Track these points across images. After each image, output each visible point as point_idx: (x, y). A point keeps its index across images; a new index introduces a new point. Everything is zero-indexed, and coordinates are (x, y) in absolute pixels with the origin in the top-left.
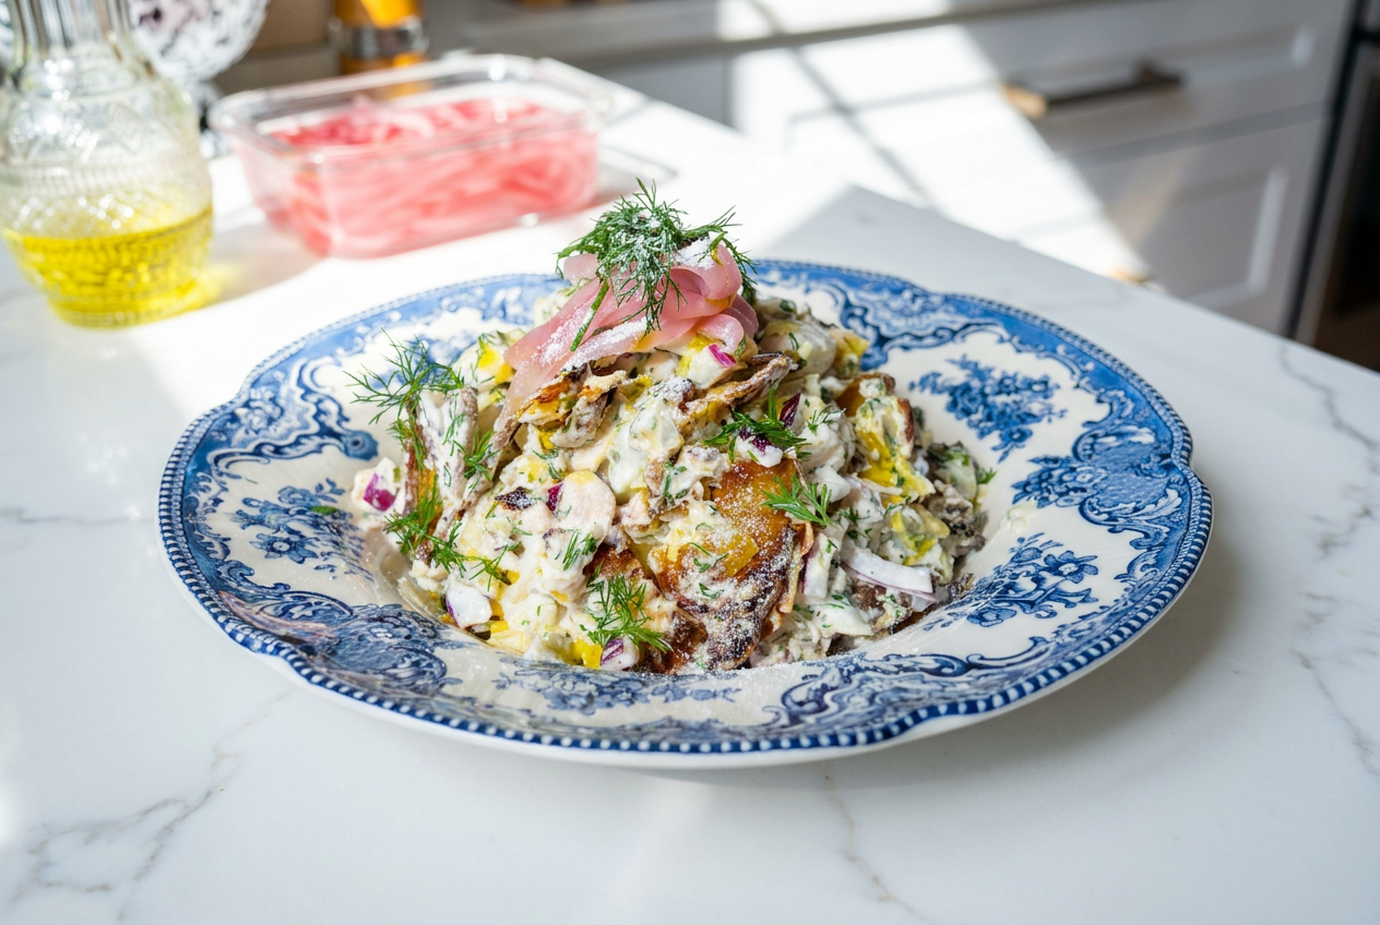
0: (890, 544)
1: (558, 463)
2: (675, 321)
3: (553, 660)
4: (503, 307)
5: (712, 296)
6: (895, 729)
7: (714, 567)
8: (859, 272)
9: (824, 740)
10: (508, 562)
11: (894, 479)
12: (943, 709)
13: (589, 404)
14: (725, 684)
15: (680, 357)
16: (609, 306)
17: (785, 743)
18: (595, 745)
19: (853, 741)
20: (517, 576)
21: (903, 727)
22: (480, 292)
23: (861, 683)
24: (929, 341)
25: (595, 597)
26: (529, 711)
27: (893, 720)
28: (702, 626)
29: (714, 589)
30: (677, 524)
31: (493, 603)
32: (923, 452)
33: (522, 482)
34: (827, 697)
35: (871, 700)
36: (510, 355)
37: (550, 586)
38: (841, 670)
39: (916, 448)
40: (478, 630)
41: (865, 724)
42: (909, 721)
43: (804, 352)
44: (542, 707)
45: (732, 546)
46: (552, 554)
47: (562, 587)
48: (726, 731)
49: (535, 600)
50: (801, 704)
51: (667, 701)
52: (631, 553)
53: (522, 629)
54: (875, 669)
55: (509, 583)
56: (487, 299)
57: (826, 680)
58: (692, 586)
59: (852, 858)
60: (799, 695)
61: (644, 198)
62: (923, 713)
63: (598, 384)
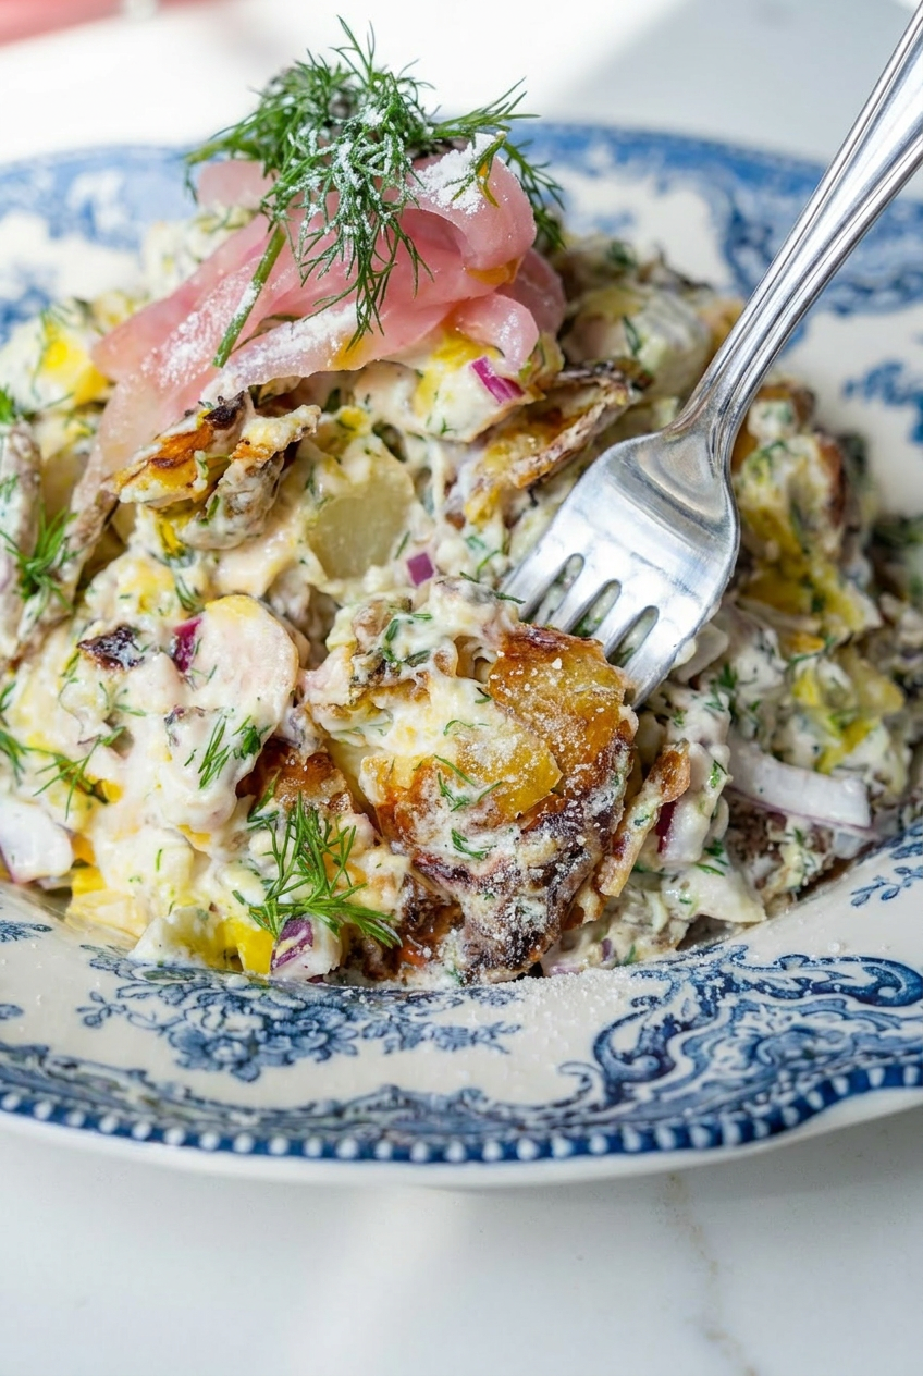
0: (795, 724)
1: (192, 576)
2: (411, 310)
3: (184, 961)
4: (88, 213)
5: (479, 263)
6: (790, 1115)
7: (480, 804)
8: (758, 154)
9: (665, 1137)
10: (102, 766)
11: (805, 599)
12: (876, 1077)
13: (250, 471)
14: (493, 1014)
15: (419, 375)
16: (285, 279)
17: (598, 1144)
18: (260, 1148)
19: (717, 1140)
20: (119, 791)
21: (805, 1111)
22: (44, 182)
23: (737, 1013)
24: (886, 297)
25: (261, 842)
26: (142, 1074)
27: (788, 1097)
28: (456, 904)
29: (476, 843)
30: (405, 713)
31: (77, 839)
32: (862, 538)
33: (126, 613)
34: (674, 1046)
35: (752, 1054)
36: (100, 352)
37: (175, 816)
38: (701, 991)
39: (851, 530)
40: (47, 885)
41: (738, 1106)
42: (815, 1100)
43: (649, 357)
44: (163, 1063)
45: (513, 767)
46: (182, 753)
47: (197, 817)
48: (492, 1116)
49: (153, 839)
50: (628, 1058)
51: (389, 1051)
52: (329, 759)
53: (130, 889)
54: (760, 987)
55: (104, 801)
56: (59, 195)
57: (674, 1009)
58: (440, 832)
59: (713, 1335)
60: (625, 1040)
61: (354, 56)
62: (841, 1086)
63: (264, 433)
